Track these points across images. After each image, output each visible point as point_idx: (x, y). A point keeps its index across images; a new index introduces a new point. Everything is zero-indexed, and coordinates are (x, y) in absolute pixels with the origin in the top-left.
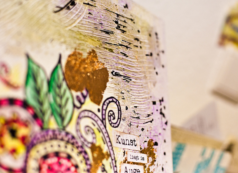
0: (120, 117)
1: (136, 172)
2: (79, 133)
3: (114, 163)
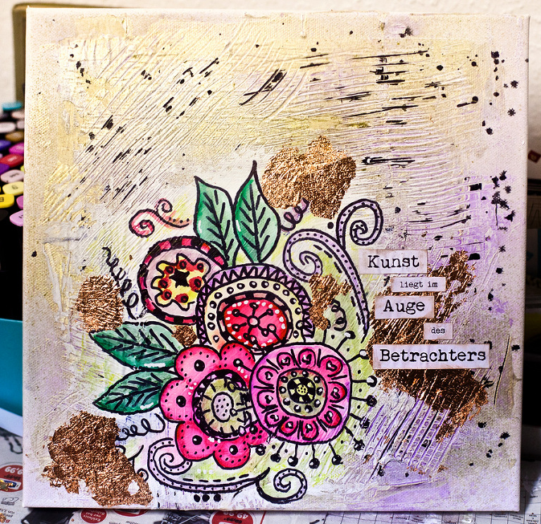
0: (378, 227)
1: (415, 307)
2: (288, 264)
3: (361, 298)
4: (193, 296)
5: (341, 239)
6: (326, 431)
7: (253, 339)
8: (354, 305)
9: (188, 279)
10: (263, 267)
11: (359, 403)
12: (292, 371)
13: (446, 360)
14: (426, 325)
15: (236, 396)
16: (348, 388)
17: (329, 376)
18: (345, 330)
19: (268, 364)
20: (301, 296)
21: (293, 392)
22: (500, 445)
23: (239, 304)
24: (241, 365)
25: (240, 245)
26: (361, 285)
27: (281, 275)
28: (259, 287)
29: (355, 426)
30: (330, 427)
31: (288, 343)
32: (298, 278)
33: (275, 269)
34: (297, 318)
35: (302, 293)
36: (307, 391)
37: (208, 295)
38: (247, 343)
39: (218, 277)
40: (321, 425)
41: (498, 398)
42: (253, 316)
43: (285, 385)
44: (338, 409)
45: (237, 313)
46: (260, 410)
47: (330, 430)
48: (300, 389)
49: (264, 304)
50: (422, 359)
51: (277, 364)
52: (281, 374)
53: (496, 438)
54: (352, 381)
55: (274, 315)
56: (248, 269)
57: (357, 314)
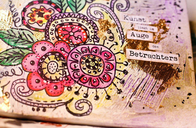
0: (128, 7)
1: (144, 36)
2: (89, 14)
3: (121, 30)
4: (45, 21)
5: (112, 9)
6: (103, 83)
7: (71, 41)
8: (118, 32)
9: (44, 15)
10: (78, 14)
11: (119, 72)
12: (88, 55)
13: (159, 59)
14: (150, 44)
15: (60, 63)
16: (114, 65)
17: (105, 59)
18: (113, 41)
19: (76, 51)
20: (94, 26)
21: (88, 64)
22: (188, 98)
23: (66, 26)
24: (64, 50)
25: (69, 5)
26: (121, 25)
27: (85, 17)
28: (75, 21)
29: (118, 83)
30: (105, 82)
31: (86, 44)
32: (93, 19)
33: (83, 15)
34: (91, 34)
35: (94, 25)
36: (94, 64)
37: (52, 22)
38: (67, 42)
39: (57, 16)
40: (101, 80)
41: (185, 77)
42: (71, 32)
43: (84, 61)
44: (109, 74)
45: (64, 30)
46: (70, 70)
47: (105, 83)
48: (91, 63)
49: (77, 27)
50: (149, 57)
51: (81, 52)
52: (82, 56)
53: (186, 95)
54: (116, 63)
55: (81, 32)
56: (71, 14)
57: (119, 36)
